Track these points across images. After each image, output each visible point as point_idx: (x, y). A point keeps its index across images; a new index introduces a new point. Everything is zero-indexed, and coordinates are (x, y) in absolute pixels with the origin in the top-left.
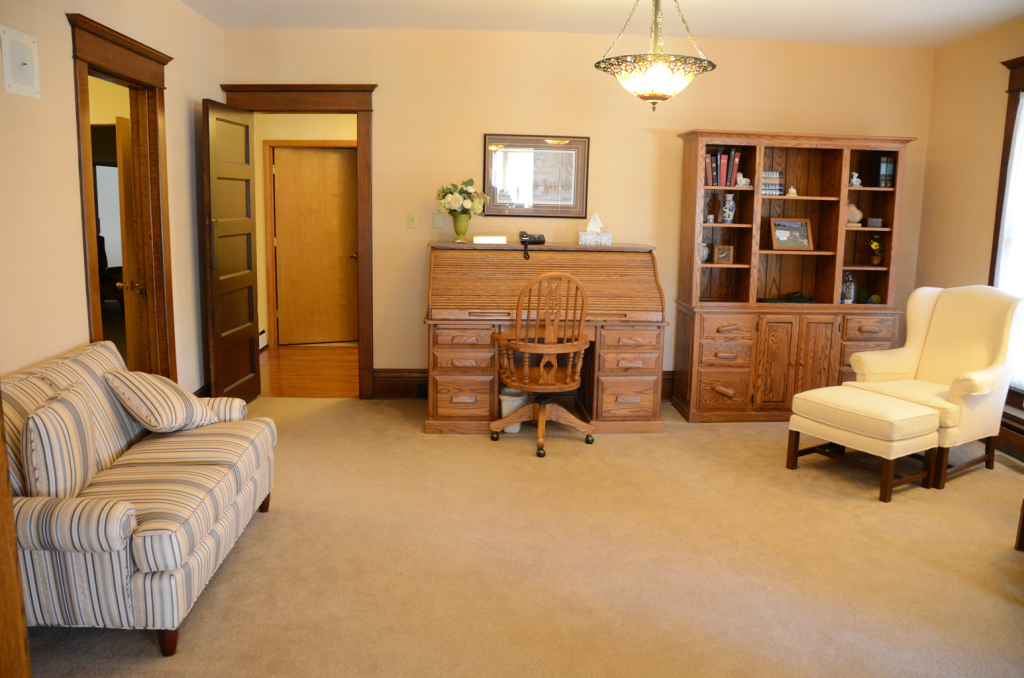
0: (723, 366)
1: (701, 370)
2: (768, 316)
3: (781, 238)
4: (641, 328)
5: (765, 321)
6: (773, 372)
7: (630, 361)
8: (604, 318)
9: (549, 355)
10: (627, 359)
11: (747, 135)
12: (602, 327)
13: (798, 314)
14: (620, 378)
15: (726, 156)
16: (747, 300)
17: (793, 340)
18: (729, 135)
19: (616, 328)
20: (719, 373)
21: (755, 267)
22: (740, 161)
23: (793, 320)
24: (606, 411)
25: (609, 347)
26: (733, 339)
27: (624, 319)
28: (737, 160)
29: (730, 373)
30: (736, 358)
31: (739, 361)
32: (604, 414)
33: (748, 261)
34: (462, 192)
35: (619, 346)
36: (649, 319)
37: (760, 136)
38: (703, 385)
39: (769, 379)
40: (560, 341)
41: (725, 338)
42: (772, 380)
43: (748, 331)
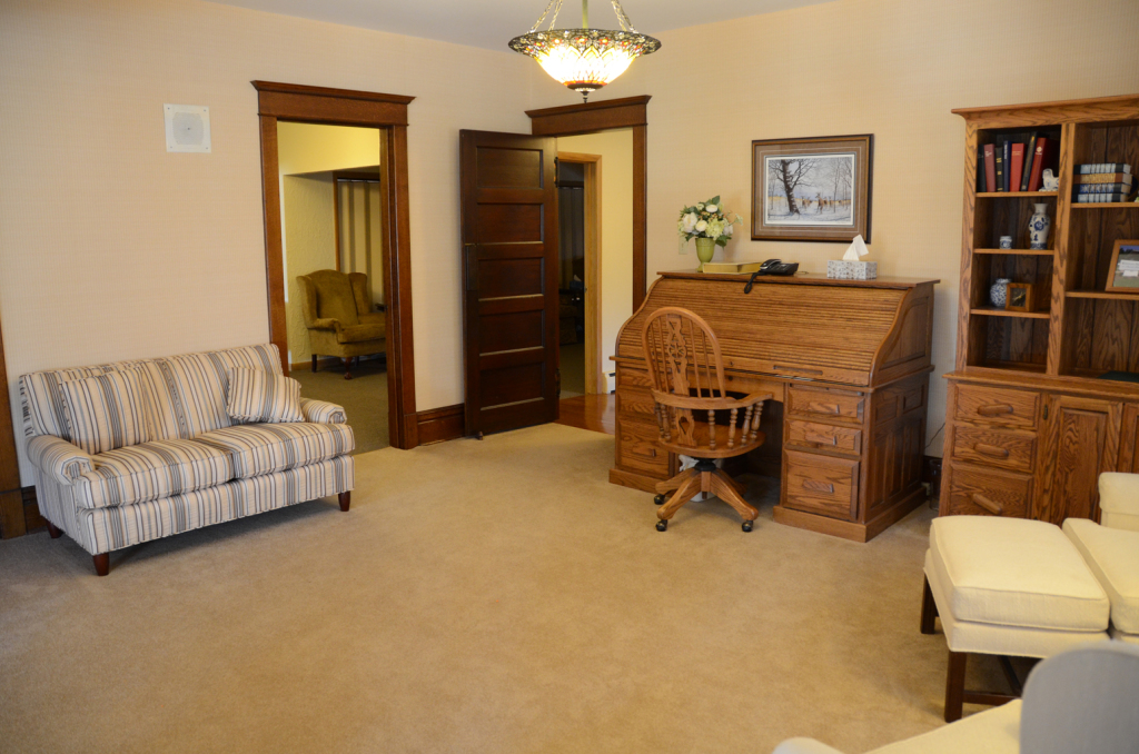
0: (988, 465)
1: (954, 466)
2: (1064, 398)
3: (1127, 274)
4: (838, 391)
5: (1057, 404)
6: (1069, 488)
7: (820, 435)
8: (795, 374)
9: (683, 409)
10: (819, 431)
11: (1042, 109)
12: (791, 385)
13: (1122, 399)
14: (809, 455)
15: (1021, 146)
16: (1043, 370)
17: (1110, 441)
18: (1013, 111)
19: (808, 388)
20: (979, 474)
21: (1056, 318)
22: (1044, 151)
23: (1109, 409)
24: (790, 496)
25: (798, 412)
26: (1003, 426)
27: (819, 377)
28: (1039, 149)
29: (997, 477)
30: (1006, 456)
31: (1012, 462)
32: (789, 500)
33: (1047, 309)
34: (698, 213)
35: (810, 415)
36: (851, 381)
37: (1064, 107)
38: (955, 489)
39: (1062, 499)
40: (693, 393)
41: (992, 423)
42: (1068, 502)
43: (1028, 418)
